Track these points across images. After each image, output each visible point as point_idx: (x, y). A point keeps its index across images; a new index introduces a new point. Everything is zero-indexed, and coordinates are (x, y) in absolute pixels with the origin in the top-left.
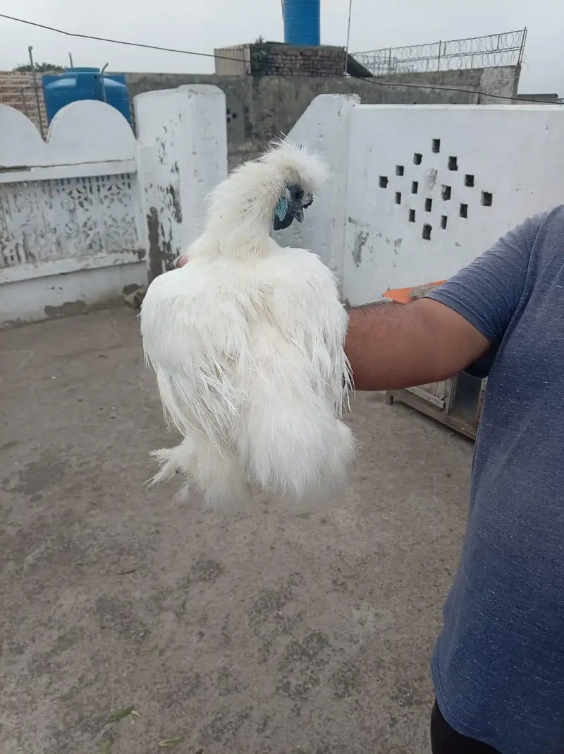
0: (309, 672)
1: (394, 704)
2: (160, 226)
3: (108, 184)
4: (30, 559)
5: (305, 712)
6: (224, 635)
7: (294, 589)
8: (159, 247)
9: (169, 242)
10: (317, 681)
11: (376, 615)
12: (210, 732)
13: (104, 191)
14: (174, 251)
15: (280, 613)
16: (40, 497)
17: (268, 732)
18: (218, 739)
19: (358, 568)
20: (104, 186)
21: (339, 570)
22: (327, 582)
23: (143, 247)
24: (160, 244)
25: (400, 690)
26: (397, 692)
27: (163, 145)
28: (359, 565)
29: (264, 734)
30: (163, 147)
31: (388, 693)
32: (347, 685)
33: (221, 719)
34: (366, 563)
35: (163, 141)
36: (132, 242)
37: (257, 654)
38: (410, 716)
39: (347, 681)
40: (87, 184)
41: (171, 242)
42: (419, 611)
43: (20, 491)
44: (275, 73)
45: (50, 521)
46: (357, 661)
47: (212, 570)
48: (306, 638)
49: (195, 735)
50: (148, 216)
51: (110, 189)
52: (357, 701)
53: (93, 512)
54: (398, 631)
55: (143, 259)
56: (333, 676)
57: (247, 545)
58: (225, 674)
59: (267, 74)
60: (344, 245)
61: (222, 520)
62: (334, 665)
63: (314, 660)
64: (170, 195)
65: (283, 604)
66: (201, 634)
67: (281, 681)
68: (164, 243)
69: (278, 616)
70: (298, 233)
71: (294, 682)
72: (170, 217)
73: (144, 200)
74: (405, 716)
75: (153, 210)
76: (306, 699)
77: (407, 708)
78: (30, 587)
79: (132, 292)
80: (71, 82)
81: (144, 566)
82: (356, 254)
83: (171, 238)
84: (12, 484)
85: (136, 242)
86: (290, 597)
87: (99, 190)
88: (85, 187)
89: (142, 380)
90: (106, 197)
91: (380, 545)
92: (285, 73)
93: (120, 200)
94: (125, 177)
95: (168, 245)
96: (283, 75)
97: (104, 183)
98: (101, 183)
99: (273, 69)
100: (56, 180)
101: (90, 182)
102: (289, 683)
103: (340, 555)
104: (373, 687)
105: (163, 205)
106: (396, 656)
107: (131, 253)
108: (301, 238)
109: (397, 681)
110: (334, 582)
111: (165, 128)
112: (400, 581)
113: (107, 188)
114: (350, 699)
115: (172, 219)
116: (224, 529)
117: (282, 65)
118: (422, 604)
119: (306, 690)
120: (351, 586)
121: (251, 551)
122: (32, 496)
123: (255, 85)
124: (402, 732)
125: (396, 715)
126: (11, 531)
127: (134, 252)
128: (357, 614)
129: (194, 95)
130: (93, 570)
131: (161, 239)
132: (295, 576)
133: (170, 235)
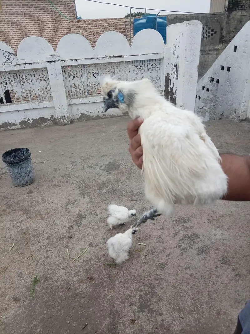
0: (189, 244)
1: (219, 263)
2: (170, 80)
3: (152, 63)
4: (104, 190)
5: (184, 255)
6: (163, 226)
7: (191, 218)
8: (168, 90)
9: (172, 88)
10: (192, 248)
11: (222, 234)
12: (150, 251)
13: (150, 66)
14: (174, 92)
15: (184, 224)
16: (110, 173)
17: (170, 257)
18: (152, 254)
19: (220, 218)
20: (150, 64)
21: (211, 216)
22: (205, 219)
23: (162, 89)
24: (169, 88)
25: (223, 258)
26: (222, 259)
27: (175, 47)
28: (220, 217)
29: (168, 257)
30: (175, 48)
31: (218, 258)
32: (202, 252)
33: (155, 249)
34: (223, 217)
35: (175, 45)
36: (158, 87)
37: (172, 235)
38: (224, 268)
39: (203, 251)
40: (144, 63)
42: (241, 237)
43: (105, 170)
44: (240, 9)
45: (112, 181)
46: (209, 246)
48: (192, 234)
49: (145, 251)
50: (166, 77)
51: (152, 65)
52: (205, 258)
53: (126, 181)
54: (229, 241)
56: (198, 248)
58: (160, 237)
59: (236, 10)
62: (200, 245)
63: (193, 241)
64: (175, 68)
65: (186, 222)
66: (155, 224)
67: (179, 244)
68: (171, 88)
69: (183, 225)
71: (183, 245)
72: (174, 77)
73: (165, 70)
74: (223, 267)
75: (168, 74)
76: (186, 252)
77: (224, 265)
78: (103, 198)
80: (144, 21)
81: (140, 200)
83: (174, 86)
84: (103, 168)
85: (160, 87)
86: (189, 220)
87: (148, 66)
88: (143, 64)
90: (150, 68)
91: (232, 212)
92: (245, 8)
93: (156, 70)
94: (159, 60)
95: (172, 89)
96: (244, 9)
97: (150, 63)
98: (149, 63)
99: (239, 7)
100: (132, 61)
101: (145, 62)
102: (181, 246)
103: (213, 212)
104: (213, 255)
105: (172, 72)
106: (225, 249)
109: (223, 256)
110: (208, 220)
111: (177, 39)
112: (236, 225)
113: (151, 64)
114: (202, 256)
115: (175, 78)
117: (245, 4)
118: (243, 235)
119: (187, 249)
120: (215, 222)
122: (108, 172)
123: (228, 16)
124: (219, 271)
125: (219, 266)
126: (100, 182)
128: (214, 232)
129: (189, 25)
130: (123, 197)
131: (170, 86)
132: (193, 215)
133: (173, 85)
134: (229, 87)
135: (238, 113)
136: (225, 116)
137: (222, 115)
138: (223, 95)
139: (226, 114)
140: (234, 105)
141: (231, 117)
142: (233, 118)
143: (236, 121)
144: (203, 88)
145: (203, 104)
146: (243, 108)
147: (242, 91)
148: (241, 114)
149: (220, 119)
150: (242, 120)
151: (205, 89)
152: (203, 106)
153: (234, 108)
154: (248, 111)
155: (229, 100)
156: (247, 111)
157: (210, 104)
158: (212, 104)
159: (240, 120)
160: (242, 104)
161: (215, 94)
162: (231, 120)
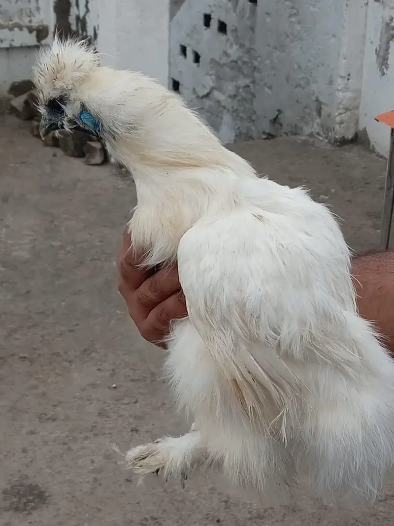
8: (69, 25)
9: (84, 17)
19: (248, 523)
21: (218, 521)
23: (45, 23)
24: (72, 20)
28: (250, 519)
34: (263, 518)
36: (30, 14)
41: (87, 18)
47: (31, 498)
55: (43, 42)
57: (94, 471)
60: (364, 37)
61: (67, 433)
68: (78, 18)
70: (295, 15)
79: (22, 93)
82: (382, 54)
83: (87, 11)
85: (36, 13)
89: (7, 227)
95: (82, 22)
103: (226, 502)
107: (25, 30)
108: (299, 23)
116: (66, 447)
121: (95, 480)
127: (31, 30)
131: (74, 11)
132: (150, 521)
133: (86, 6)
134: (293, 19)
135: (329, 116)
136: (285, 128)
137: (275, 121)
138: (275, 48)
139: (288, 117)
140: (314, 86)
141: (307, 130)
142: (311, 135)
143: (323, 143)
144: (207, 19)
145: (209, 82)
146: (344, 97)
147: (334, 36)
148: (338, 119)
149: (270, 136)
150: (343, 142)
151: (214, 24)
152: (212, 89)
153: (314, 98)
154: (361, 107)
155: (296, 67)
156: (357, 108)
157: (233, 79)
158: (243, 82)
159: (336, 141)
160: (340, 83)
161: (247, 44)
162: (305, 143)
